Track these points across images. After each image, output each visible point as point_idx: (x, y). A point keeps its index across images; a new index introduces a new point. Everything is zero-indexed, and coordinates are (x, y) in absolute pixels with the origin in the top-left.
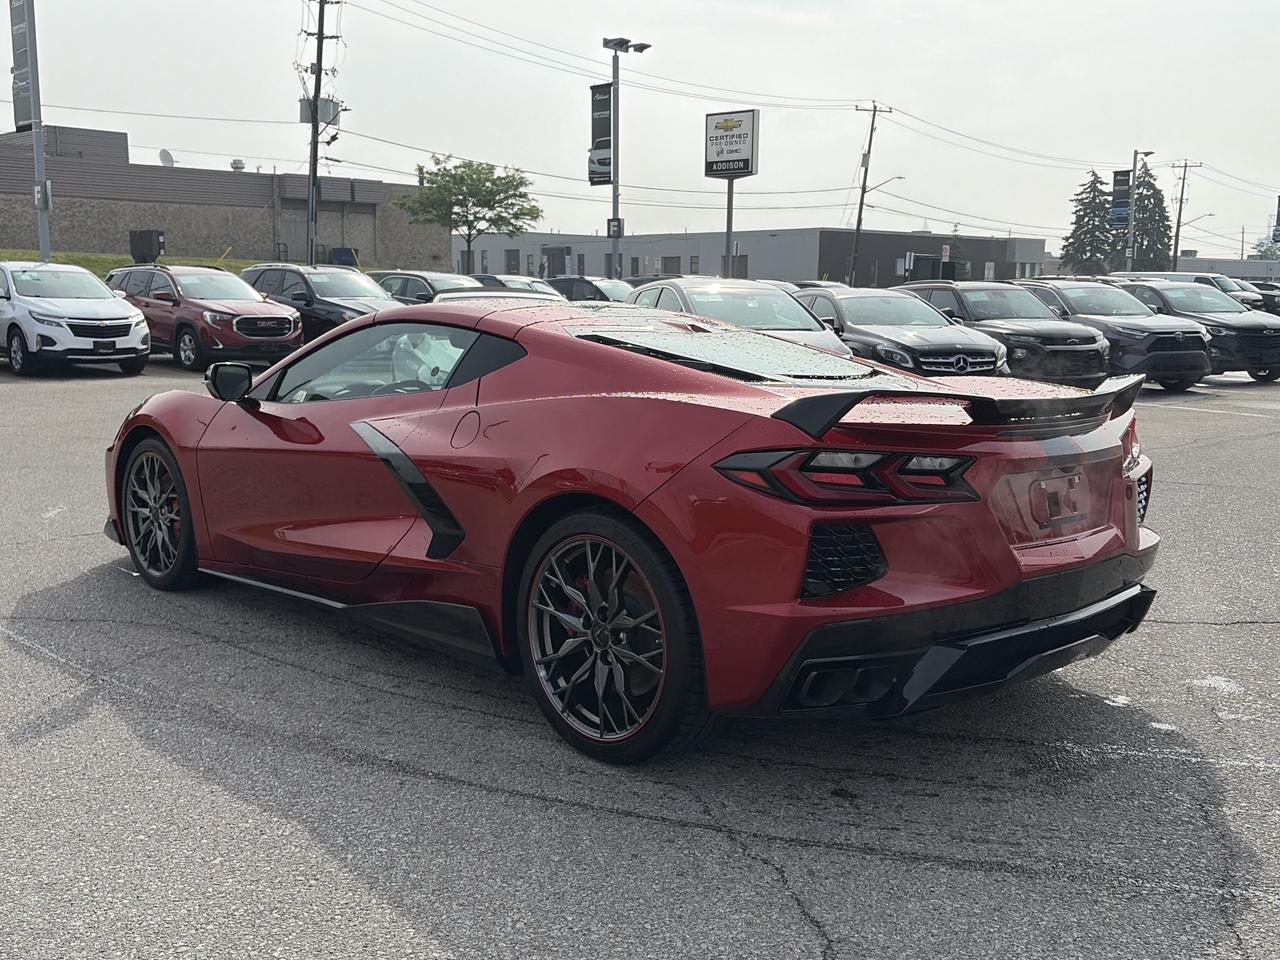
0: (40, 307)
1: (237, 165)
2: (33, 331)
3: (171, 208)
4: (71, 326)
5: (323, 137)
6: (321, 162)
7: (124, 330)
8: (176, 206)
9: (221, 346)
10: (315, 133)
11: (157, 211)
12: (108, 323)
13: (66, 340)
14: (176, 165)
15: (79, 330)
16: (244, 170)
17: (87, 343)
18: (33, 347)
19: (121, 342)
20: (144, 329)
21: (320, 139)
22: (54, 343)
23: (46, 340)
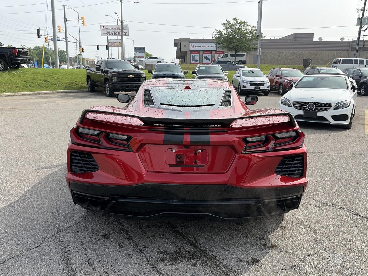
0: (244, 79)
1: (342, 39)
2: (242, 84)
3: (319, 52)
4: (250, 83)
5: (363, 29)
6: (361, 36)
7: (263, 84)
8: (321, 52)
9: (288, 89)
10: (361, 28)
11: (315, 54)
12: (259, 83)
13: (249, 87)
14: (323, 41)
15: (252, 84)
16: (344, 41)
17: (253, 88)
18: (242, 89)
19: (261, 88)
20: (269, 84)
21: (362, 30)
22: (246, 87)
23: (244, 87)
